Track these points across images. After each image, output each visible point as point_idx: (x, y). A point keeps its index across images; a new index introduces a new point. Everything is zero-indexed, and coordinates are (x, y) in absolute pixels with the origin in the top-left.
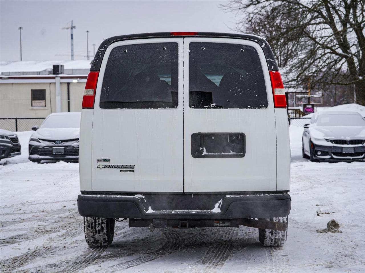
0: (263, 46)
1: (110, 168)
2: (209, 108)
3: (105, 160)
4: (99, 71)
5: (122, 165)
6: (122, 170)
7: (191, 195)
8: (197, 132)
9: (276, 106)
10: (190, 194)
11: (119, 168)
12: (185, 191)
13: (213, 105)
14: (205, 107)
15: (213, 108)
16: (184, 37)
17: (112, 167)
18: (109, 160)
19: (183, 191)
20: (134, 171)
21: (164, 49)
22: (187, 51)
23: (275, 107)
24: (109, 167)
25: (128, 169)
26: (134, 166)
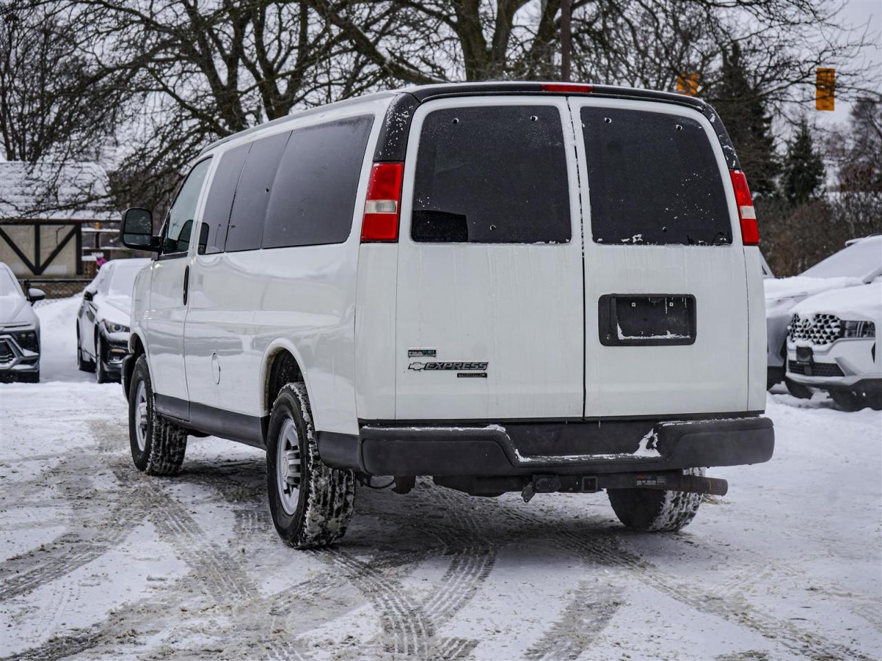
0: (713, 120)
1: (437, 369)
2: (630, 243)
3: (425, 353)
4: (404, 161)
5: (463, 363)
6: (461, 374)
7: (597, 422)
8: (610, 293)
9: (746, 241)
10: (594, 421)
11: (456, 369)
12: (586, 415)
13: (637, 238)
14: (624, 241)
15: (638, 243)
16: (567, 96)
17: (442, 366)
18: (433, 353)
19: (581, 416)
20: (486, 375)
21: (534, 119)
22: (579, 125)
23: (744, 244)
24: (434, 367)
25: (475, 370)
26: (486, 364)
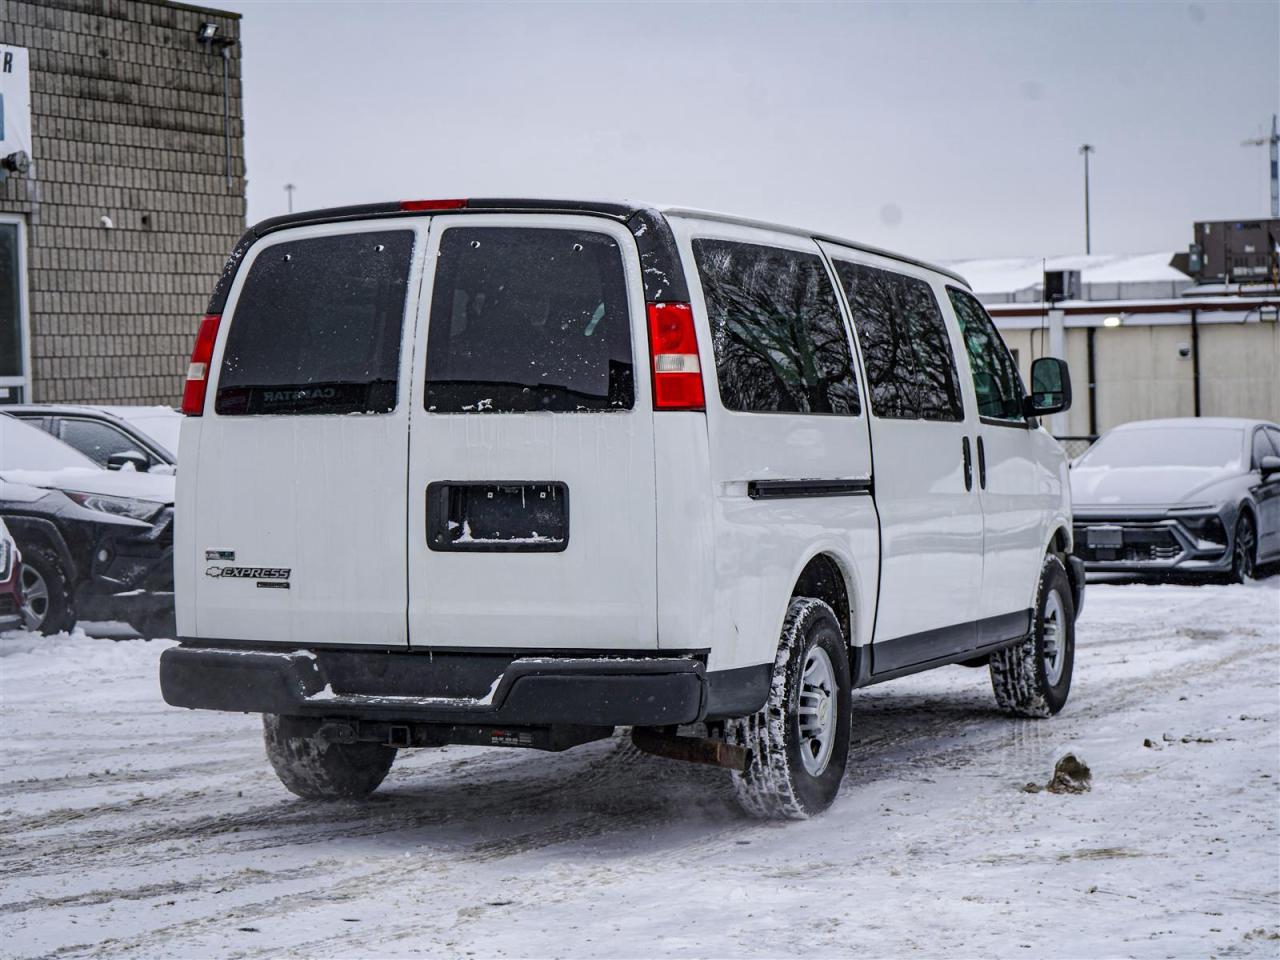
0: (639, 233)
1: (235, 576)
2: (475, 411)
3: (223, 555)
4: (221, 313)
5: (262, 569)
6: (261, 583)
7: (427, 654)
8: (441, 479)
9: (659, 403)
10: (422, 652)
11: (254, 576)
12: (412, 644)
13: (484, 405)
14: (465, 408)
15: (486, 411)
16: (432, 214)
17: (240, 573)
18: (230, 555)
19: (406, 644)
20: (287, 586)
21: (378, 248)
22: (434, 252)
23: (656, 408)
24: (230, 572)
25: (274, 578)
26: (289, 571)
